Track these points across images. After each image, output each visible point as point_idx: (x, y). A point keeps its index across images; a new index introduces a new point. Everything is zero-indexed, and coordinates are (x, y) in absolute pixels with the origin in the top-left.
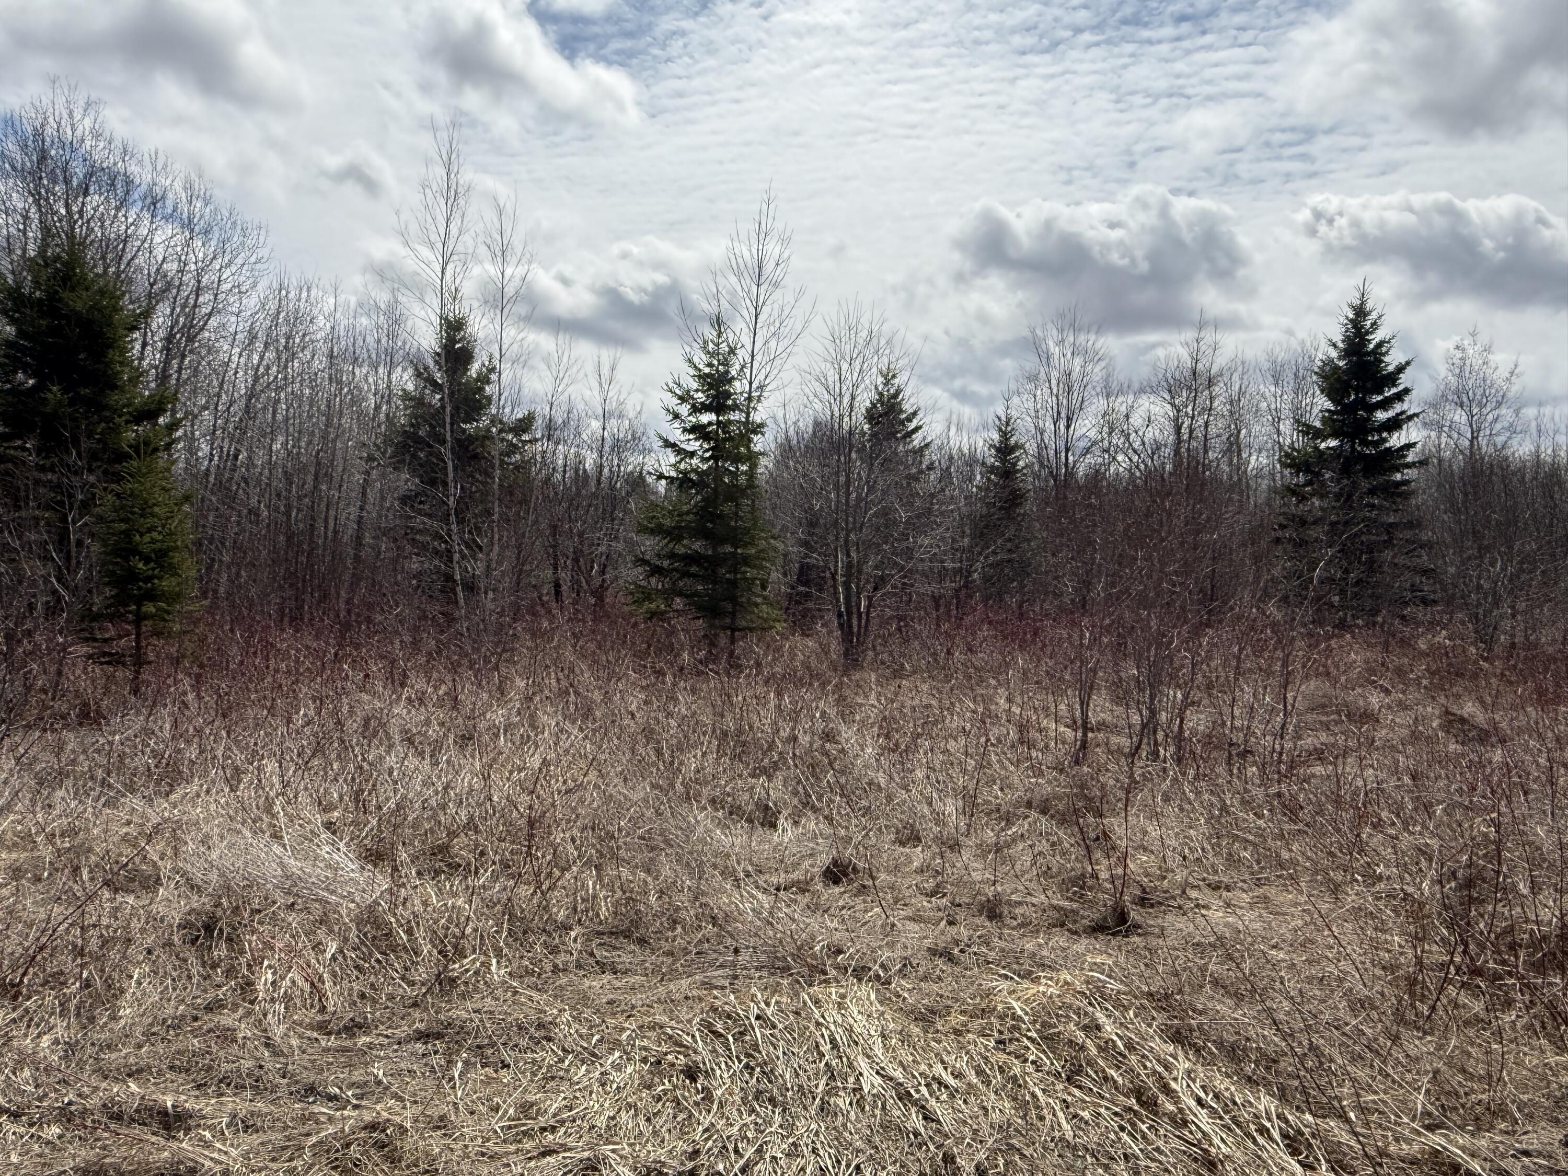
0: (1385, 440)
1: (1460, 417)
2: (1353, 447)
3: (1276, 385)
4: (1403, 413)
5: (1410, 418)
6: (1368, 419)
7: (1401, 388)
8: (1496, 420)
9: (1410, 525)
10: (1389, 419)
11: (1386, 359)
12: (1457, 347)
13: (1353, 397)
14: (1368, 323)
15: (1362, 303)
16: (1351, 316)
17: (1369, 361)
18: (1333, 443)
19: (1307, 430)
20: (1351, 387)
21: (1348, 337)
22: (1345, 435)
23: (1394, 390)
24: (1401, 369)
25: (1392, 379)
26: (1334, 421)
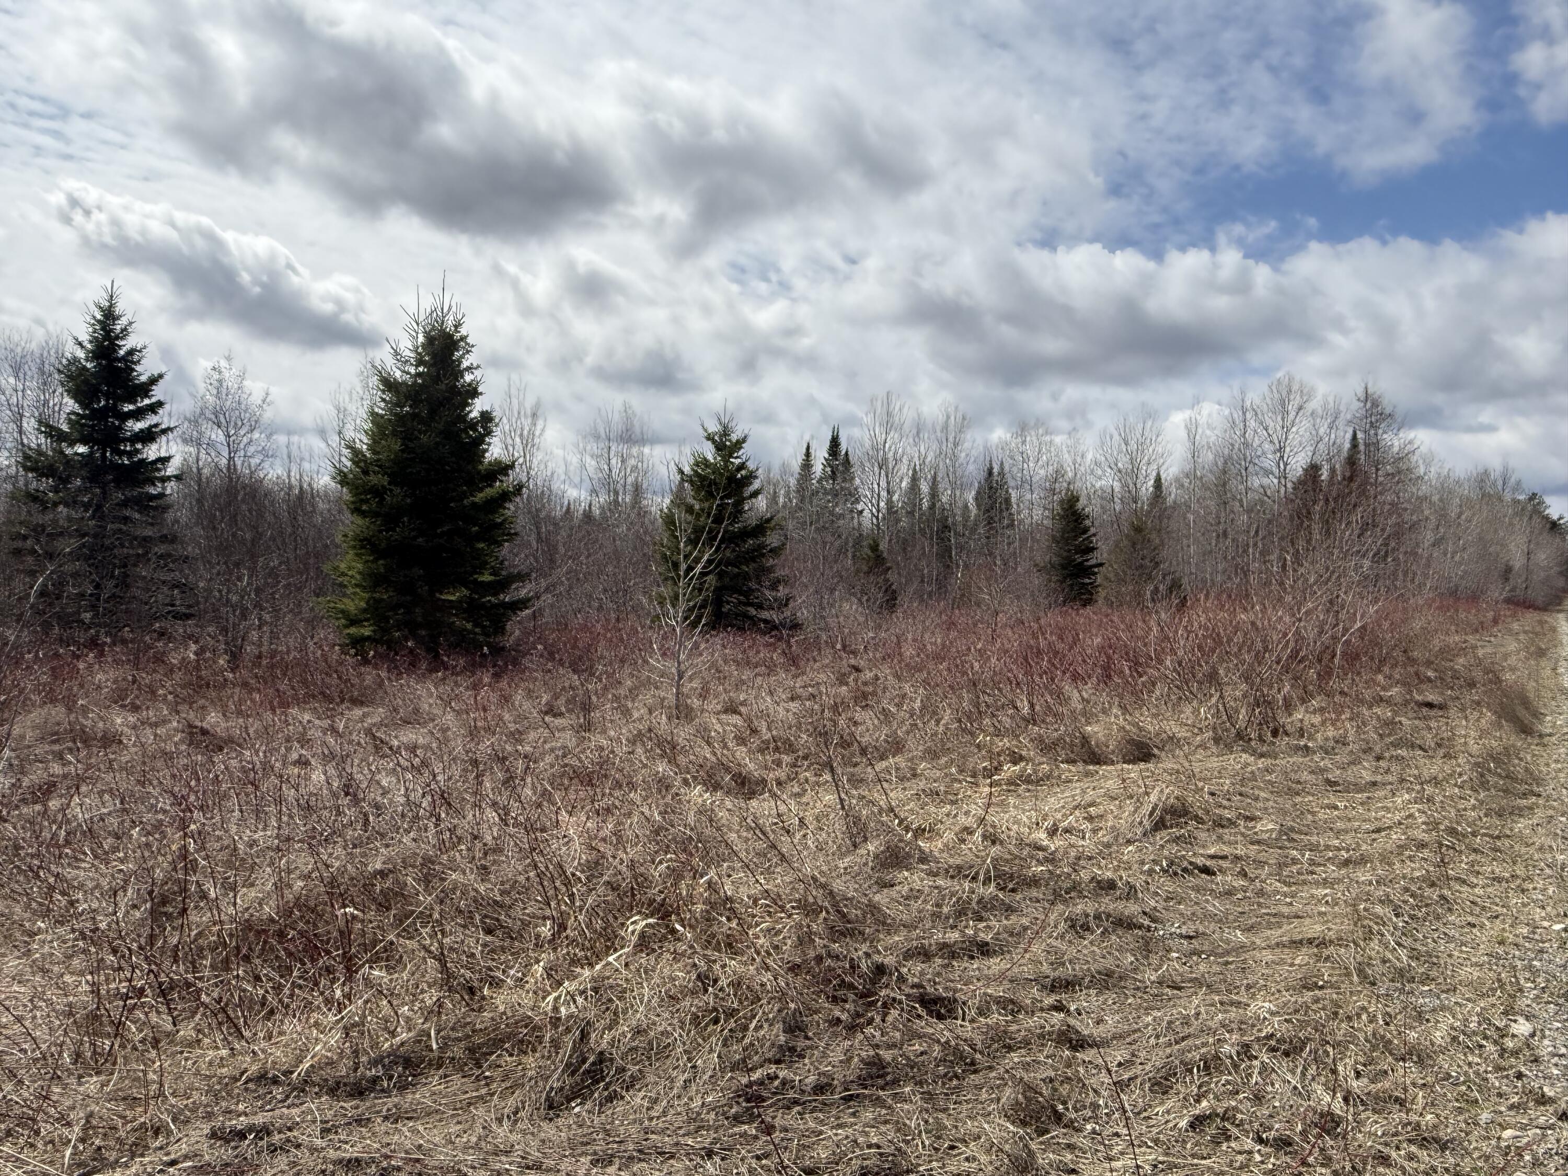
0: (137, 451)
1: (218, 436)
2: (103, 455)
3: (17, 377)
4: (156, 425)
5: (164, 431)
6: (120, 428)
7: (154, 400)
8: (250, 442)
9: (164, 539)
10: (142, 431)
11: (138, 368)
12: (214, 369)
13: (103, 403)
14: (118, 327)
15: (111, 306)
16: (99, 317)
17: (120, 368)
18: (82, 449)
19: (51, 431)
20: (101, 391)
21: (96, 338)
22: (96, 443)
23: (147, 401)
24: (154, 381)
25: (145, 389)
26: (83, 425)
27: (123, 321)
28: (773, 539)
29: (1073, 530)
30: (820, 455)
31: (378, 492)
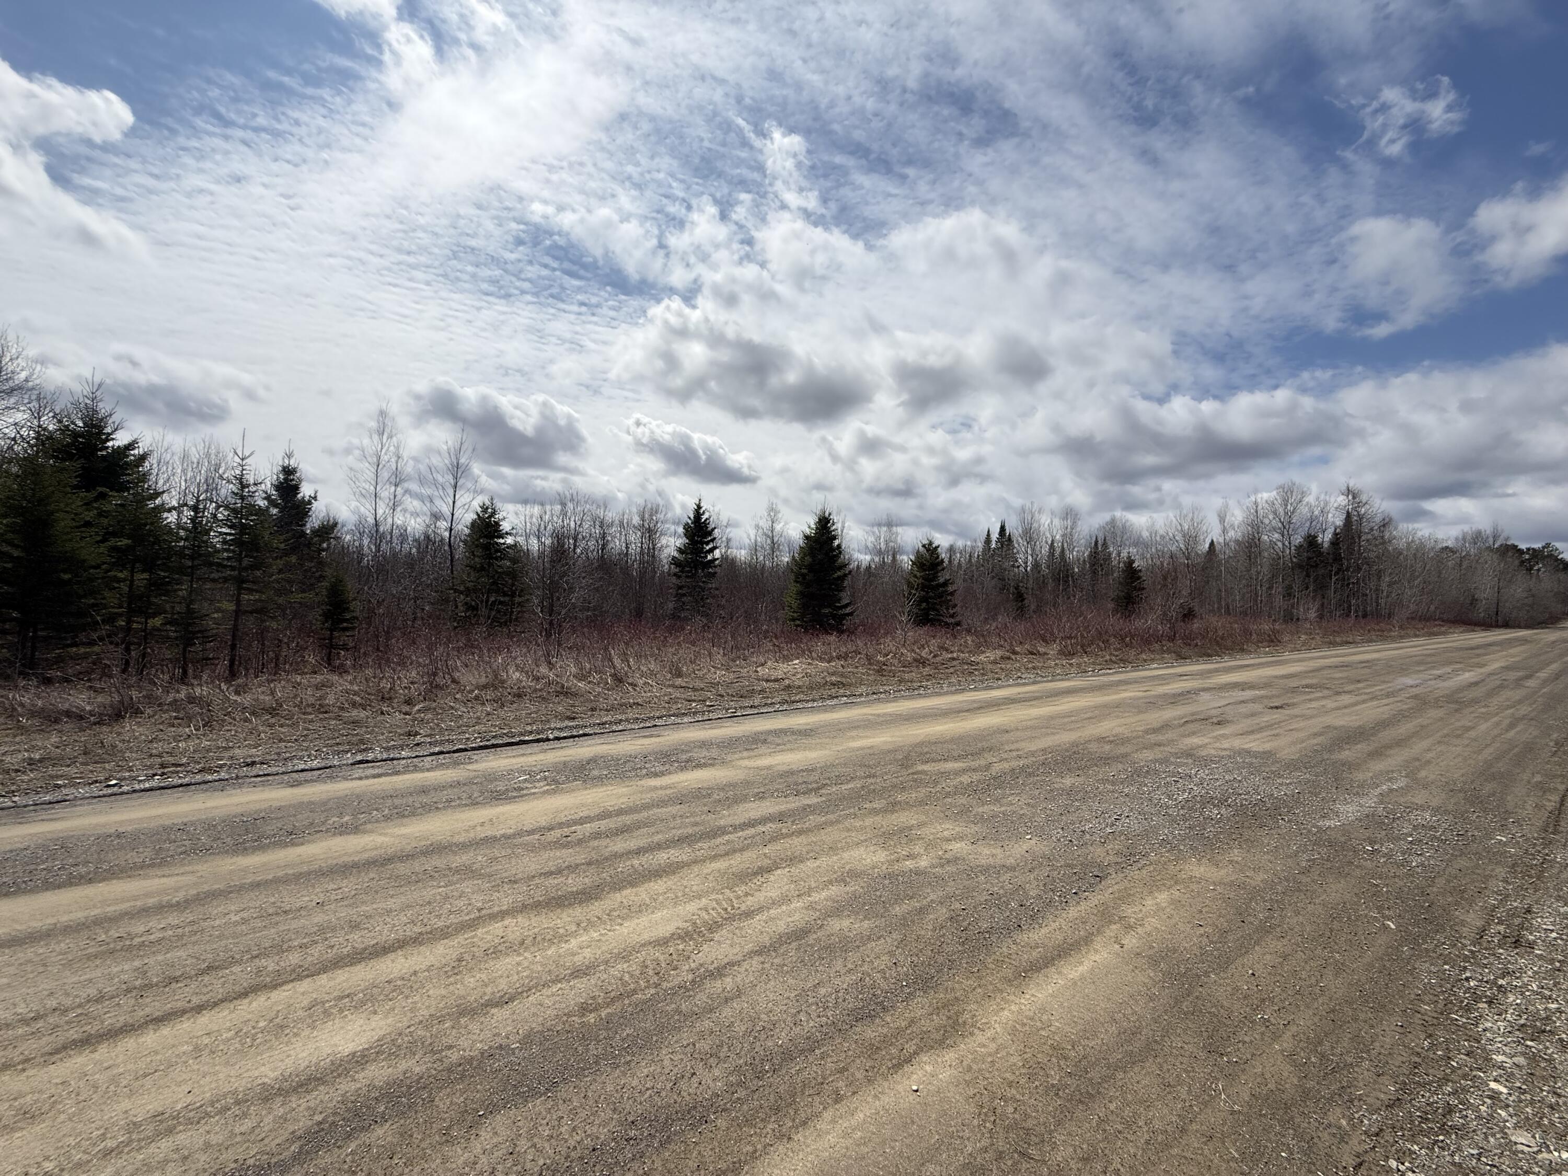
0: (707, 556)
2: (696, 558)
4: (714, 546)
5: (716, 548)
6: (702, 548)
10: (709, 548)
13: (696, 539)
14: (702, 511)
15: (699, 503)
16: (695, 508)
18: (688, 556)
19: (680, 550)
20: (696, 535)
21: (695, 515)
22: (693, 553)
26: (689, 547)
27: (703, 509)
28: (950, 589)
29: (1131, 578)
30: (995, 536)
31: (804, 575)
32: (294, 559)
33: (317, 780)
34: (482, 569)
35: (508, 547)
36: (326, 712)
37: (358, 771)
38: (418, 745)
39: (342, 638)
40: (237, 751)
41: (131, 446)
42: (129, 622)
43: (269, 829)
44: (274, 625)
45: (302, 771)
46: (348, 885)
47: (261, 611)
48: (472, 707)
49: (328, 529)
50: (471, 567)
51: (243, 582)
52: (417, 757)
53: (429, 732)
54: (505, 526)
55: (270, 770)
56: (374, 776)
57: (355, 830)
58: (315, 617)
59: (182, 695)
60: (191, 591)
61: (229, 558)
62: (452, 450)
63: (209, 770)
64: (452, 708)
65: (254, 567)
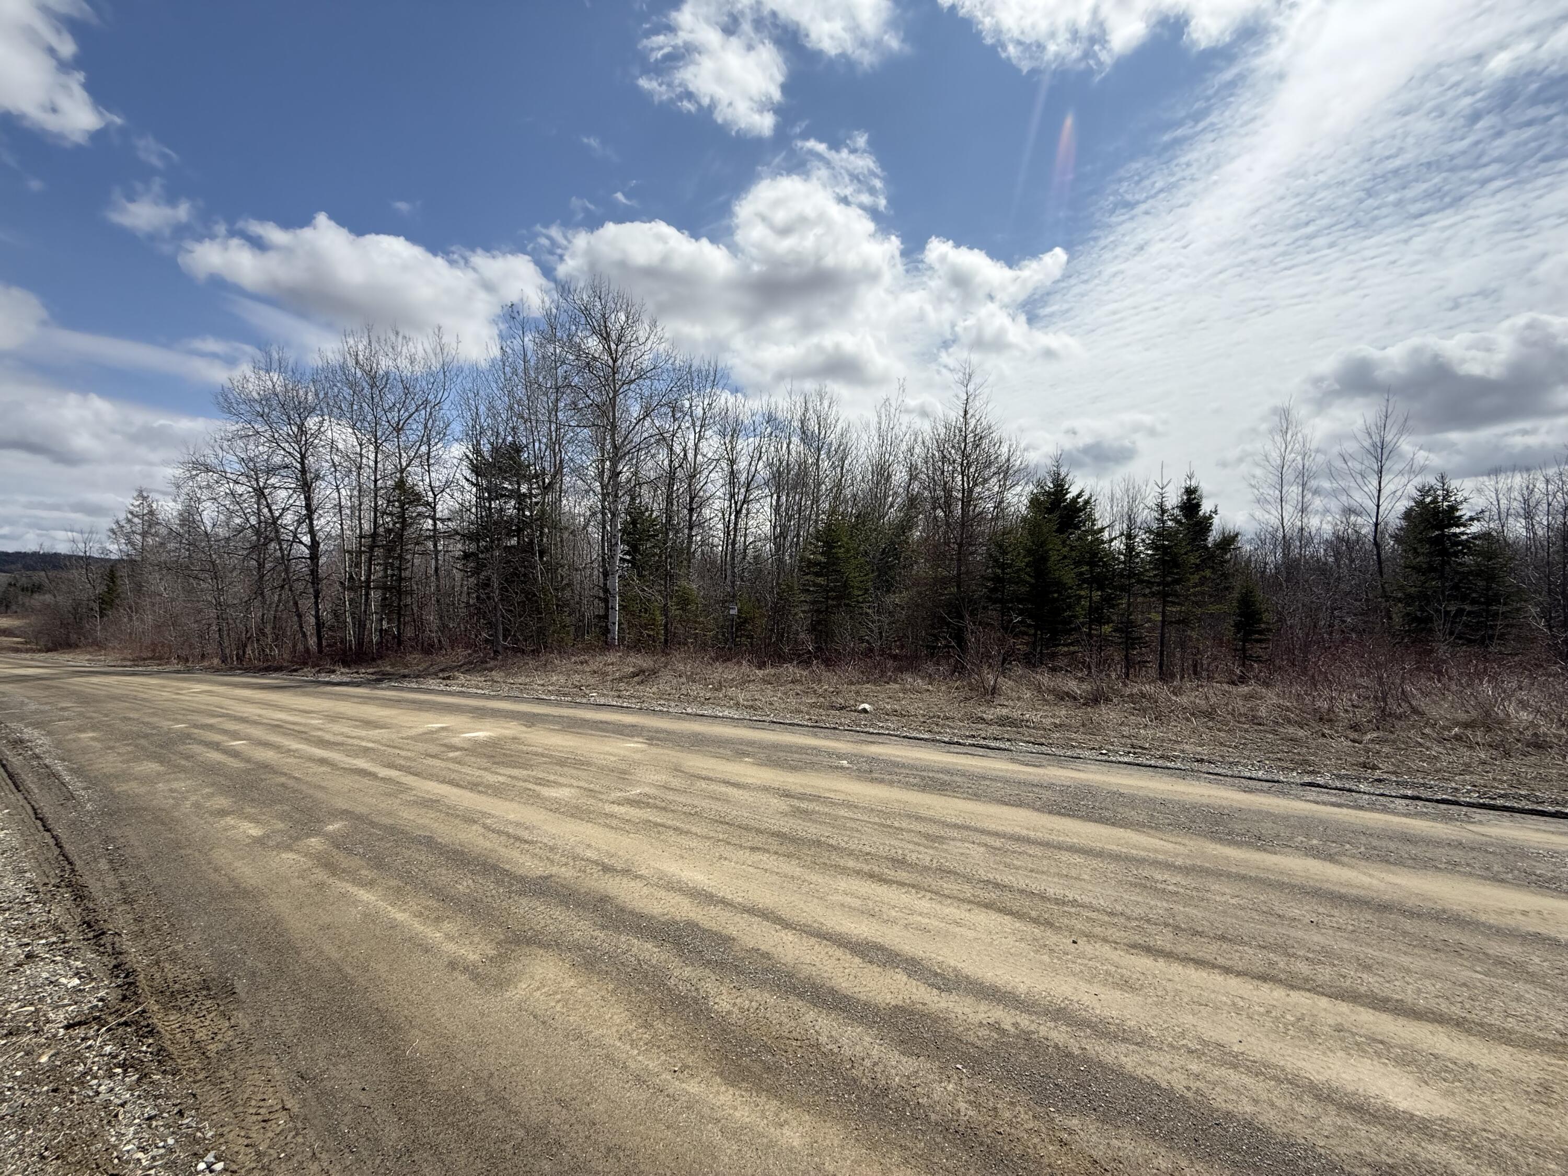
32: (1208, 573)
33: (1268, 792)
34: (1431, 569)
35: (1473, 538)
36: (1260, 724)
37: (1312, 793)
38: (1380, 781)
39: (1257, 650)
40: (1187, 747)
41: (1079, 495)
42: (1090, 629)
43: (1238, 827)
44: (1194, 635)
45: (1250, 778)
46: (1341, 916)
47: (1184, 622)
48: (1452, 749)
49: (1229, 541)
50: (1413, 568)
51: (1168, 595)
52: (1382, 795)
53: (1392, 768)
54: (1465, 512)
55: (1217, 770)
56: (1333, 804)
57: (1331, 858)
58: (1227, 628)
59: (1135, 691)
60: (1129, 605)
61: (1155, 576)
62: (1374, 428)
63: (1167, 758)
64: (1421, 745)
65: (1177, 582)
